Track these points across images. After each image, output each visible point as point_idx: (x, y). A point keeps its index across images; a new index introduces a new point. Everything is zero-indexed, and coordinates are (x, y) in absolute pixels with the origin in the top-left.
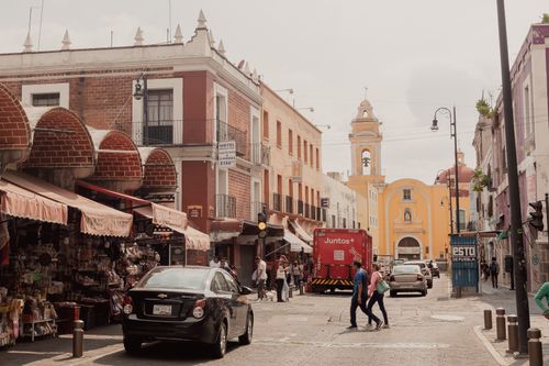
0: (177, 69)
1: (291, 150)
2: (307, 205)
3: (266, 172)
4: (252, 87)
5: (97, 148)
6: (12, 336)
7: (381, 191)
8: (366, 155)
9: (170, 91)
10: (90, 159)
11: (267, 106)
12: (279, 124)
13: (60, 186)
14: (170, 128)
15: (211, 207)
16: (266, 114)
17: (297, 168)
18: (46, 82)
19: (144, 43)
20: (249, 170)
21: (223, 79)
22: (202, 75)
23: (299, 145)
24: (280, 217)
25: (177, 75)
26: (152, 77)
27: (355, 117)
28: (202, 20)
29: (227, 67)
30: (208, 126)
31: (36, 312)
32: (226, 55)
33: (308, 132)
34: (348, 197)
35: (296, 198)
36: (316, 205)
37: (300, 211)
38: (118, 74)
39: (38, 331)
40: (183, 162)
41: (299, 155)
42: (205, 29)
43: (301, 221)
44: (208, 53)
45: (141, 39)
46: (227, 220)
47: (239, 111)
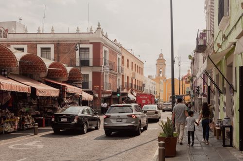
0: (91, 41)
1: (132, 68)
2: (138, 86)
3: (123, 75)
4: (118, 48)
5: (47, 68)
6: (15, 129)
7: (165, 81)
8: (161, 70)
9: (88, 49)
10: (45, 71)
11: (123, 54)
12: (128, 60)
13: (35, 80)
14: (88, 61)
15: (102, 87)
16: (123, 57)
17: (134, 74)
18: (46, 44)
19: (80, 32)
20: (116, 75)
21: (106, 45)
22: (99, 43)
23: (135, 68)
24: (128, 89)
25: (91, 43)
26: (82, 43)
27: (158, 58)
28: (99, 25)
29: (108, 41)
30: (101, 60)
31: (27, 121)
32: (108, 37)
33: (139, 63)
34: (153, 83)
35: (134, 83)
36: (141, 86)
37: (135, 88)
38: (70, 42)
39: (27, 127)
40: (93, 72)
41: (135, 70)
42: (100, 28)
43: (135, 91)
44: (101, 36)
45: (79, 31)
46: (107, 90)
47: (113, 56)
